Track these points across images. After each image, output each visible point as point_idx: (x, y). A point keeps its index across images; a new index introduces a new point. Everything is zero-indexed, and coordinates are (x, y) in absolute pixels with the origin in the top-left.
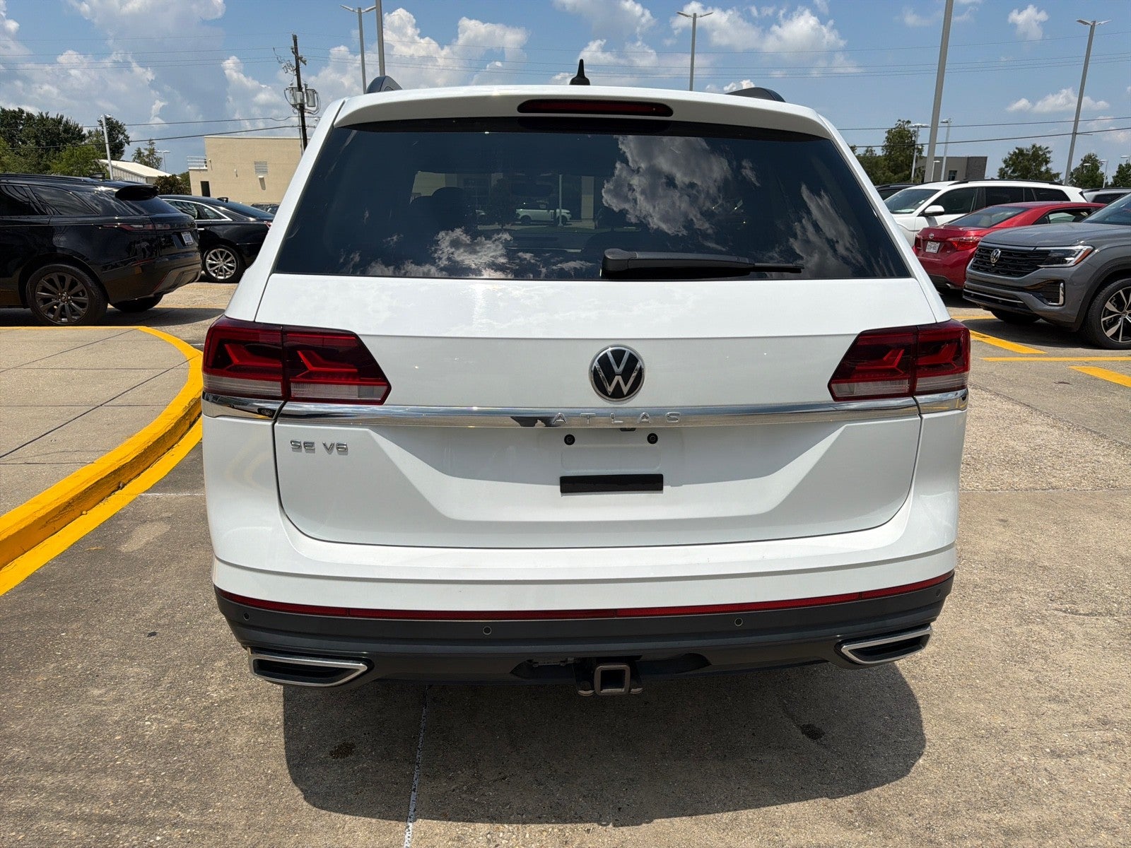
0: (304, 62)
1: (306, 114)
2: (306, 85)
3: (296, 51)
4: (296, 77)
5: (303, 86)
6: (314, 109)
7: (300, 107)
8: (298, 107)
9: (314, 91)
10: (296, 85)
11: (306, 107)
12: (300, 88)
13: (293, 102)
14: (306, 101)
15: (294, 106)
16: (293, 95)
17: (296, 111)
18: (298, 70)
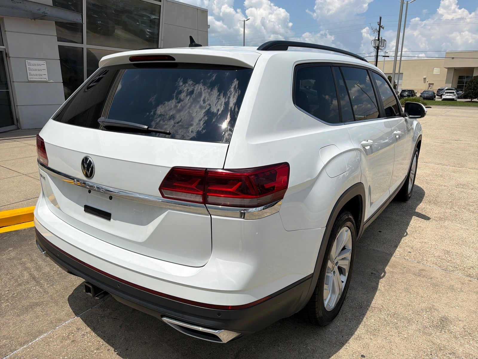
0: (383, 28)
1: (379, 51)
2: (381, 38)
3: (380, 24)
4: (378, 35)
5: (380, 38)
6: (383, 48)
7: (377, 47)
8: (376, 48)
9: (385, 40)
10: (377, 38)
11: (380, 47)
12: (379, 39)
13: (374, 46)
14: (380, 45)
15: (375, 47)
16: (375, 43)
17: (375, 49)
18: (379, 32)
